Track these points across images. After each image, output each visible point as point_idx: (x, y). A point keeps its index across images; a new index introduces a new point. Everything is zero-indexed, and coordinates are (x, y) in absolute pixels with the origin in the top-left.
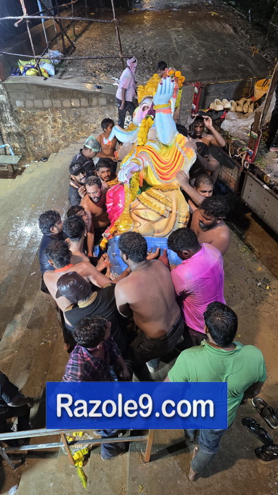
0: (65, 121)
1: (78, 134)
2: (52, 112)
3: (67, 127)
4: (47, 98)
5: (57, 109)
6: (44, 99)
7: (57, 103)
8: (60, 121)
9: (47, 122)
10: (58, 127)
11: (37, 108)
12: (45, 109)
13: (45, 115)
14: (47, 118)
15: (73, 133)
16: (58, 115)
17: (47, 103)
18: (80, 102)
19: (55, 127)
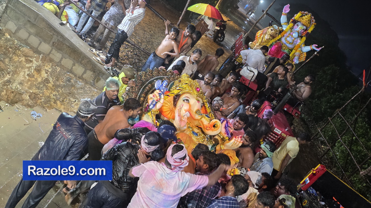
0: (51, 79)
1: (55, 102)
2: (44, 60)
3: (46, 86)
4: (49, 43)
5: (51, 60)
6: (45, 41)
7: (57, 56)
8: (44, 75)
9: (28, 65)
10: (36, 79)
11: (28, 44)
12: (37, 51)
13: (31, 57)
14: (31, 61)
15: (49, 97)
16: (48, 67)
17: (45, 47)
18: (85, 72)
19: (33, 76)
